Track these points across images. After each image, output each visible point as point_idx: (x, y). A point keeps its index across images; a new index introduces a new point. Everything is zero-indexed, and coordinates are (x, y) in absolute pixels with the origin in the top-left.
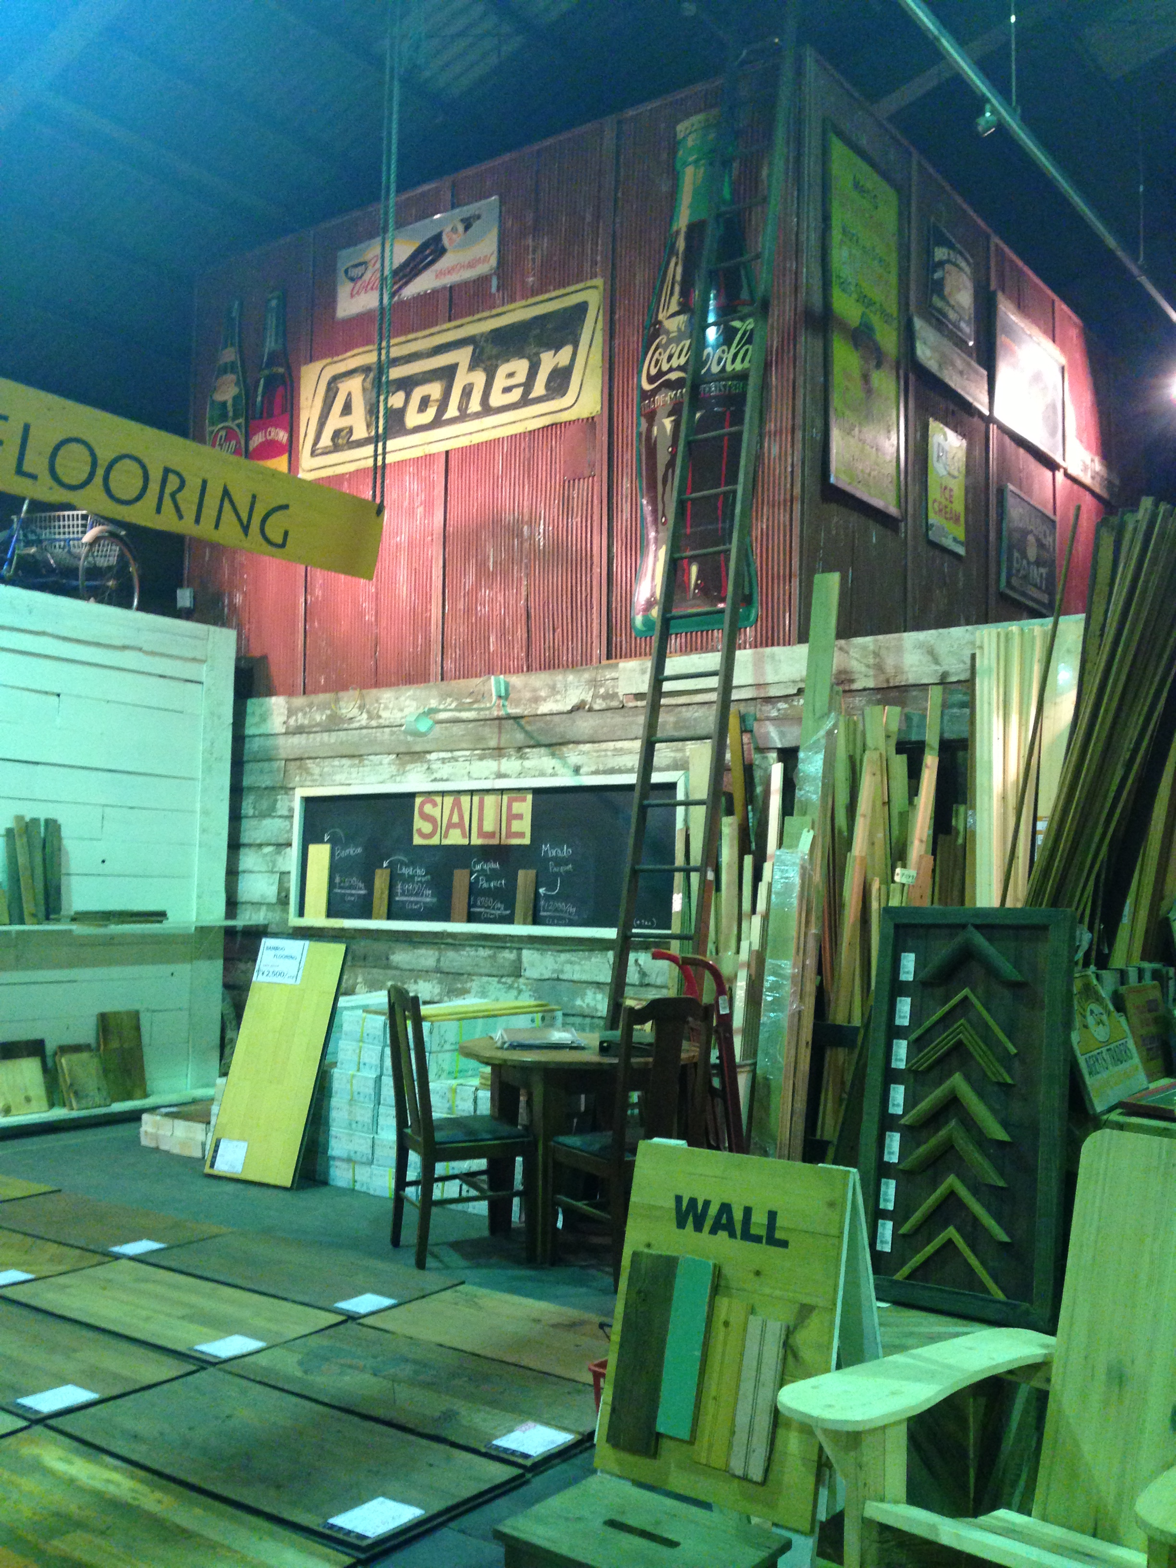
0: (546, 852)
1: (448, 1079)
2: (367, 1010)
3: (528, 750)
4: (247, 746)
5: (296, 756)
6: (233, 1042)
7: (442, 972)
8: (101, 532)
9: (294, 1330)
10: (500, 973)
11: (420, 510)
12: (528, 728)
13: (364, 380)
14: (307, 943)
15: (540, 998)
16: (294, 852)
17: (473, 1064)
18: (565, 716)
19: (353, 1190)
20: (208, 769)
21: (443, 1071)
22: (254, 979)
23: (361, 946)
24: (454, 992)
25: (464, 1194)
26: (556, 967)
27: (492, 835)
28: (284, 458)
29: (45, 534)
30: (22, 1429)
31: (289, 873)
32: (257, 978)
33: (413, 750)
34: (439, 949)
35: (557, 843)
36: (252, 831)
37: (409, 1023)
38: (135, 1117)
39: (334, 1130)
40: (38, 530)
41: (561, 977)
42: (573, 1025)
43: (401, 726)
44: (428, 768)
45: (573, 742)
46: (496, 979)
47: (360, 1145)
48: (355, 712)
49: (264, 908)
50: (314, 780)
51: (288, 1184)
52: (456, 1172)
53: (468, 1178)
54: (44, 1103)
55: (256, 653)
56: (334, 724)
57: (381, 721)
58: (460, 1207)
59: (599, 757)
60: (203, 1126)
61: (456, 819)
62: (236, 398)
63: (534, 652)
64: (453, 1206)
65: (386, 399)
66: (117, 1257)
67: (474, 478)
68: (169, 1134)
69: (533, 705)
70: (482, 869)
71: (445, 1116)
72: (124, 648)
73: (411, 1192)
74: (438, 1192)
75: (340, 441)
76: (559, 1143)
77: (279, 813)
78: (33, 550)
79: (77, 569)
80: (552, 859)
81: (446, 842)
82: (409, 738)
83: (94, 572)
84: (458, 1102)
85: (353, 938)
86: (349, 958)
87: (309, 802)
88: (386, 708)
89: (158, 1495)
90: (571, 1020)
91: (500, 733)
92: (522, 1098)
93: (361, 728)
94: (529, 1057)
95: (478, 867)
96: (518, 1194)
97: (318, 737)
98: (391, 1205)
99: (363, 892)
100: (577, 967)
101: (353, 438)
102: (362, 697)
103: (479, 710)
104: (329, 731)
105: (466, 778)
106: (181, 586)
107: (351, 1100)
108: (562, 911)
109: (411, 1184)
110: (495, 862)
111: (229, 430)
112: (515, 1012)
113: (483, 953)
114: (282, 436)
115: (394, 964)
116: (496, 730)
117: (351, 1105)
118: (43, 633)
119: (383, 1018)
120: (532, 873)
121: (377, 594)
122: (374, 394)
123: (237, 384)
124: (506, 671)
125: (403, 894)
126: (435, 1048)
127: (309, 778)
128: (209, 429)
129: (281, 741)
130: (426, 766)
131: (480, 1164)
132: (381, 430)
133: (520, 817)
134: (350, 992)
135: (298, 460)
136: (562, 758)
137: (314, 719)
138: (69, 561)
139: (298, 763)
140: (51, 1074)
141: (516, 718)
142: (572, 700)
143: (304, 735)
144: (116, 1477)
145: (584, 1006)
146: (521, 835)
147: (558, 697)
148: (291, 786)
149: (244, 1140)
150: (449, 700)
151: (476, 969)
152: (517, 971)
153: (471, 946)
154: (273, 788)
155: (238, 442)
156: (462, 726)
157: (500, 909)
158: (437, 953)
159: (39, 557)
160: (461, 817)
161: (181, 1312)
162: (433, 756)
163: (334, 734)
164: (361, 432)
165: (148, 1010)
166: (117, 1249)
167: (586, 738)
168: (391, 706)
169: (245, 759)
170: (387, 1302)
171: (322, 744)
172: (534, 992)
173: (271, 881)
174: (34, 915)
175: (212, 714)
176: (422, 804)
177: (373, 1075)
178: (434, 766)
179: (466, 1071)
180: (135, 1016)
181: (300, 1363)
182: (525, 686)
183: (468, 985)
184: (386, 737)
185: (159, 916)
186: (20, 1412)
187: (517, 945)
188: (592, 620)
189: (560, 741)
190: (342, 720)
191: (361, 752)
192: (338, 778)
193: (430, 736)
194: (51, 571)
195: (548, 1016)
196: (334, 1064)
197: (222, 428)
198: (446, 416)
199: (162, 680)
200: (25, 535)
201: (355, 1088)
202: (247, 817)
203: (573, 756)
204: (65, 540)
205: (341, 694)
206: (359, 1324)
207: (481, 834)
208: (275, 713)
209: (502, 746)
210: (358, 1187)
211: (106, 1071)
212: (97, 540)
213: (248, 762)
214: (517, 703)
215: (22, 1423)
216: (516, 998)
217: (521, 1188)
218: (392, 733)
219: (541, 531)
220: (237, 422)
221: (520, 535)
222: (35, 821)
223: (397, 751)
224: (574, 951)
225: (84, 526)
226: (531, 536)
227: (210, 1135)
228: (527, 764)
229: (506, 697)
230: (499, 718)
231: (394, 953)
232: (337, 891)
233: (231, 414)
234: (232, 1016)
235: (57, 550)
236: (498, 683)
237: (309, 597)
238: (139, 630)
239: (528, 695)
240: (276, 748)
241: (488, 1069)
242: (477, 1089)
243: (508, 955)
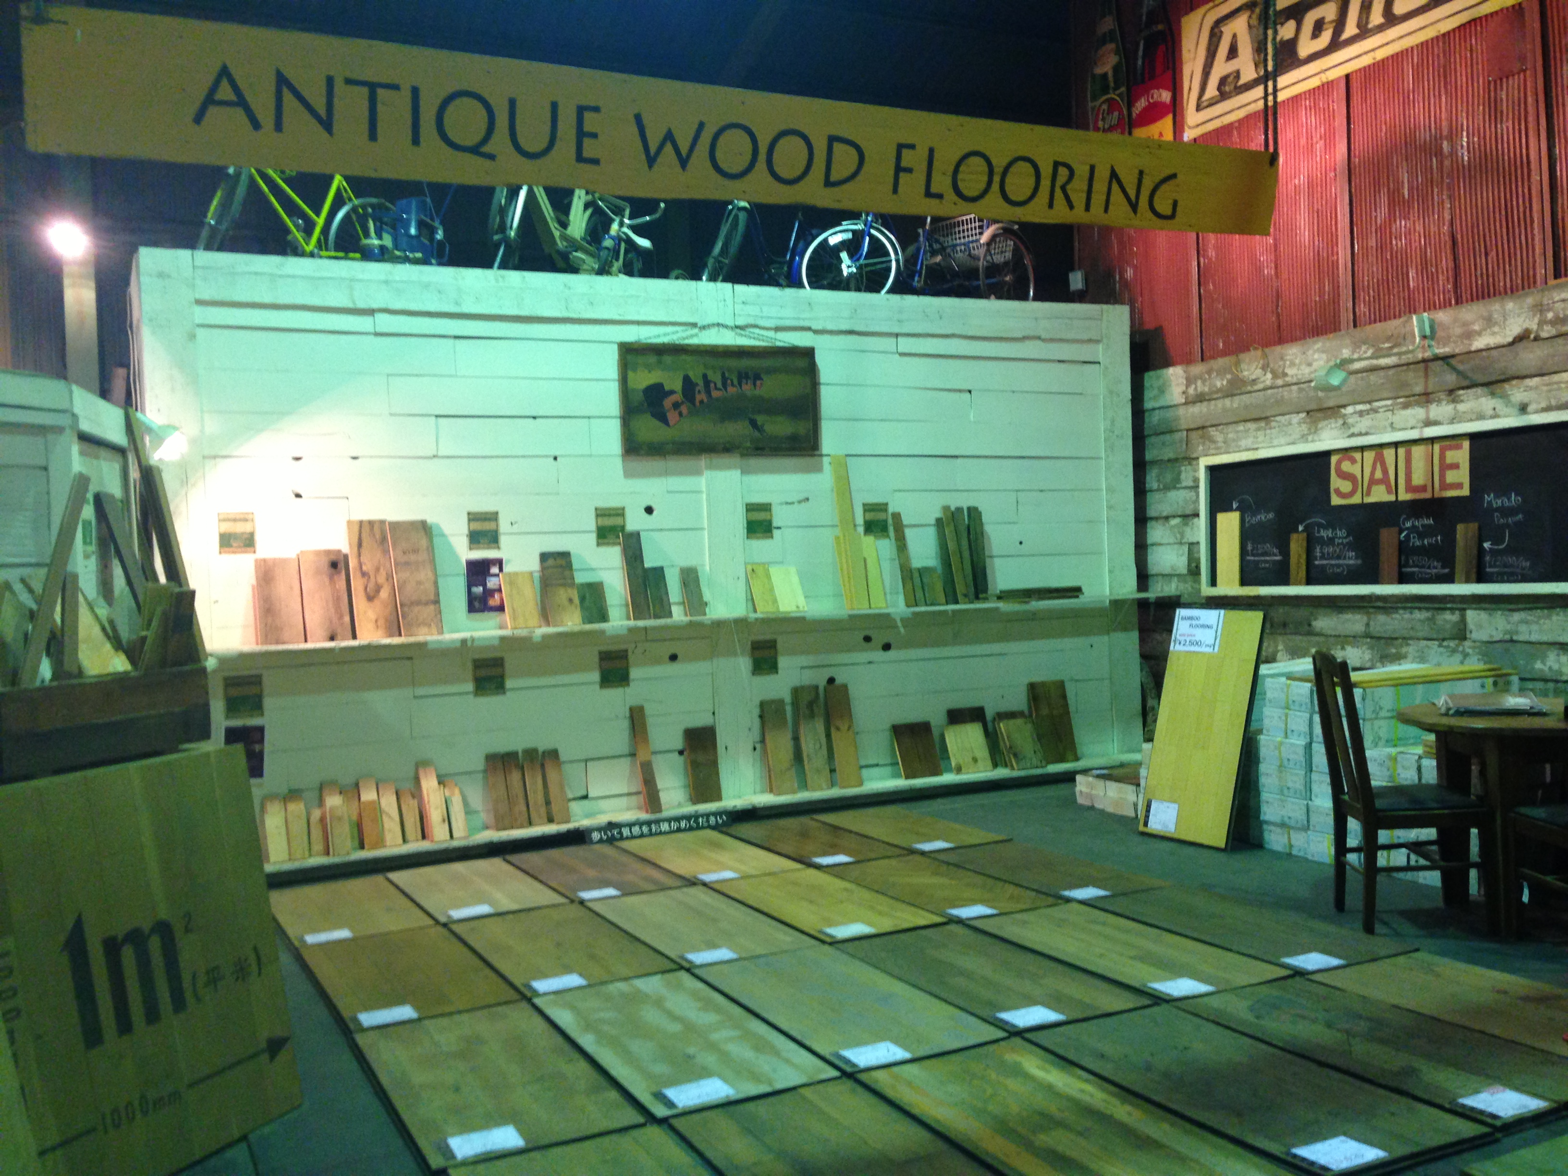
0: (1490, 503)
1: (1386, 746)
2: (1290, 677)
3: (1461, 392)
4: (1147, 420)
5: (1200, 425)
6: (1155, 711)
7: (1372, 637)
8: (998, 229)
9: (1242, 979)
10: (1441, 636)
11: (1319, 146)
12: (1461, 367)
13: (1250, 17)
14: (1222, 612)
15: (1490, 662)
16: (1202, 521)
17: (1414, 731)
18: (1504, 350)
19: (1290, 855)
20: (1111, 448)
21: (1380, 738)
22: (1171, 648)
23: (1279, 613)
24: (1386, 658)
25: (1413, 863)
26: (1508, 627)
27: (1423, 488)
28: (1168, 121)
29: (949, 241)
30: (1003, 1039)
31: (1198, 543)
32: (1174, 648)
33: (1325, 405)
34: (1368, 613)
35: (1503, 492)
36: (1157, 505)
37: (1338, 690)
38: (1069, 778)
39: (1265, 796)
40: (942, 239)
41: (1515, 638)
42: (1532, 690)
43: (1310, 381)
44: (1344, 424)
45: (1518, 378)
46: (1436, 643)
47: (1294, 810)
48: (1259, 372)
49: (1176, 579)
50: (1218, 448)
51: (1222, 845)
52: (1402, 841)
53: (1415, 847)
54: (989, 763)
55: (1150, 324)
56: (1236, 387)
57: (1288, 379)
58: (1409, 876)
59: (1550, 391)
60: (1134, 788)
61: (1379, 474)
62: (1116, 69)
63: (1464, 280)
64: (1401, 875)
65: (1276, 32)
66: (1068, 900)
67: (1380, 100)
68: (1102, 794)
69: (1466, 342)
70: (1413, 526)
71: (1384, 784)
72: (1025, 338)
73: (1352, 858)
74: (1382, 859)
75: (1227, 89)
76: (1522, 815)
77: (1184, 484)
78: (939, 258)
79: (977, 270)
80: (1497, 509)
81: (1369, 500)
82: (1320, 394)
83: (993, 270)
84: (1400, 770)
85: (1270, 605)
86: (1268, 625)
87: (1214, 471)
88: (1293, 364)
89: (1128, 1108)
90: (1530, 685)
91: (1426, 376)
92: (1473, 767)
93: (1265, 389)
94: (1479, 724)
95: (1408, 524)
96: (1475, 865)
97: (1220, 403)
98: (1331, 872)
99: (1278, 558)
100: (1534, 627)
101: (1242, 82)
102: (1265, 356)
103: (1399, 354)
104: (1232, 395)
105: (1389, 429)
106: (1072, 269)
107: (1281, 766)
108: (1512, 566)
109: (1353, 850)
110: (1428, 517)
111: (1111, 102)
112: (1462, 677)
113: (1419, 615)
114: (1165, 96)
115: (1318, 630)
116: (1422, 374)
117: (1281, 772)
118: (953, 336)
119: (1309, 685)
120: (1474, 526)
121: (1275, 245)
122: (1261, 31)
123: (1117, 52)
124: (1431, 306)
125: (1323, 557)
126: (1369, 715)
127: (1213, 446)
128: (1090, 104)
129: (1181, 411)
130: (1340, 422)
131: (1429, 833)
132: (1270, 68)
133: (1455, 466)
134: (1271, 660)
135: (1183, 117)
136: (1504, 397)
137: (1215, 386)
138: (971, 263)
139: (1200, 432)
140: (992, 738)
141: (1445, 359)
142: (1514, 329)
143: (1205, 403)
144: (1089, 1088)
145: (1546, 669)
146: (1459, 486)
147: (1496, 329)
148: (1194, 455)
149: (1174, 802)
150: (1364, 348)
151: (1412, 633)
152: (1461, 633)
153: (1405, 608)
154: (1176, 460)
155: (1121, 112)
156: (1382, 373)
157: (1437, 568)
158: (1365, 618)
159: (943, 264)
160: (1385, 472)
161: (1133, 953)
162: (1350, 410)
163: (1236, 399)
164: (1249, 74)
165: (1072, 680)
166: (1067, 893)
167: (1533, 371)
168: (1297, 361)
169: (1146, 433)
170: (1335, 962)
171: (1225, 410)
172: (1483, 655)
173: (1181, 552)
174: (965, 596)
175: (1111, 392)
176: (1339, 463)
177: (1302, 742)
178: (1350, 421)
179: (1406, 739)
180: (1061, 686)
181: (1251, 1009)
182: (1455, 320)
183: (1404, 650)
184: (1295, 395)
185: (1075, 591)
186: (1001, 1024)
187: (1459, 606)
188: (1533, 235)
189: (1503, 377)
190: (1244, 382)
191: (1268, 414)
192: (1243, 443)
193: (1344, 389)
194: (955, 275)
195: (1501, 681)
196: (1260, 731)
197: (1103, 102)
198: (1345, 35)
199: (1062, 365)
200: (931, 246)
201: (1284, 755)
202: (1151, 491)
203: (1518, 393)
204: (964, 244)
205: (1242, 356)
206: (1309, 980)
207: (1410, 488)
208: (1173, 384)
209: (1430, 390)
210: (1295, 852)
211: (1040, 737)
212: (993, 238)
213: (1149, 436)
214: (1446, 341)
215: (1001, 1034)
216: (1462, 663)
217: (1478, 860)
218: (1301, 390)
219: (1465, 144)
220: (1118, 92)
221: (1439, 152)
222: (959, 510)
223: (1308, 408)
224: (1530, 609)
225: (981, 227)
226: (1453, 153)
227: (1141, 796)
228: (1461, 407)
229: (1433, 336)
230: (1424, 361)
231: (1316, 619)
232: (1249, 558)
233: (1112, 84)
234: (1152, 685)
235: (960, 255)
236: (1421, 322)
237: (1202, 260)
238: (1036, 319)
239: (1458, 331)
240: (1177, 419)
241: (1432, 737)
242: (1420, 757)
243: (1450, 617)
